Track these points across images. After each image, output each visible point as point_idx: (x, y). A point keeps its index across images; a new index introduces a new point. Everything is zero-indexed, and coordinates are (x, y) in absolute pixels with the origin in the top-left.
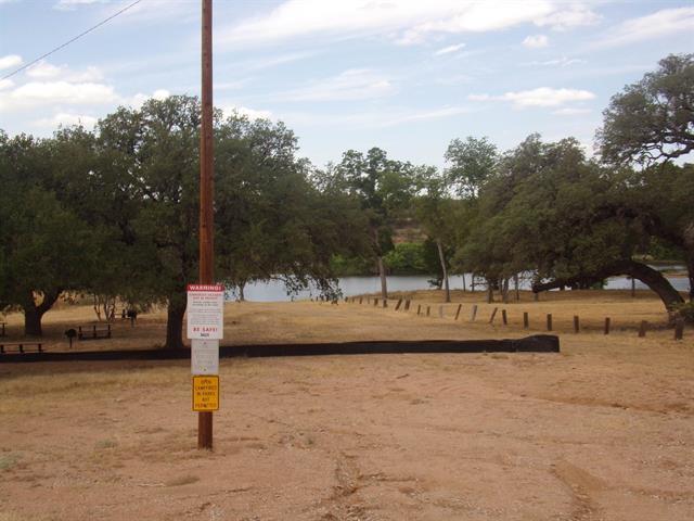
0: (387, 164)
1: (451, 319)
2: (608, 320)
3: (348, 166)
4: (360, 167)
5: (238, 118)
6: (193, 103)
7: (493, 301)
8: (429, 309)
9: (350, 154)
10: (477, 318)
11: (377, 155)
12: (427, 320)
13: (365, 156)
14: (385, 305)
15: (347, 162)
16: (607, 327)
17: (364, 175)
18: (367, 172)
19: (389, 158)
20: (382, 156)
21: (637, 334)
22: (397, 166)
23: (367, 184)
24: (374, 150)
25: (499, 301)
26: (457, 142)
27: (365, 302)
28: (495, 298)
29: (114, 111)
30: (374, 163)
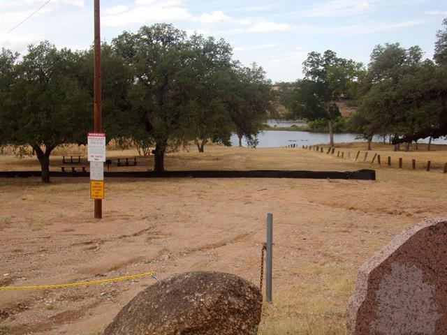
0: (337, 60)
1: (353, 160)
2: (429, 162)
3: (311, 62)
4: (318, 62)
5: (197, 36)
6: (169, 28)
7: (399, 150)
8: (343, 153)
9: (312, 54)
10: (367, 160)
11: (329, 55)
12: (340, 160)
13: (322, 56)
14: (322, 151)
15: (311, 59)
16: (429, 167)
17: (321, 68)
18: (322, 66)
19: (338, 56)
20: (333, 56)
21: (442, 171)
22: (344, 62)
23: (323, 74)
24: (328, 52)
25: (403, 150)
26: (379, 47)
27: (312, 149)
28: (401, 148)
29: (121, 34)
30: (328, 60)
